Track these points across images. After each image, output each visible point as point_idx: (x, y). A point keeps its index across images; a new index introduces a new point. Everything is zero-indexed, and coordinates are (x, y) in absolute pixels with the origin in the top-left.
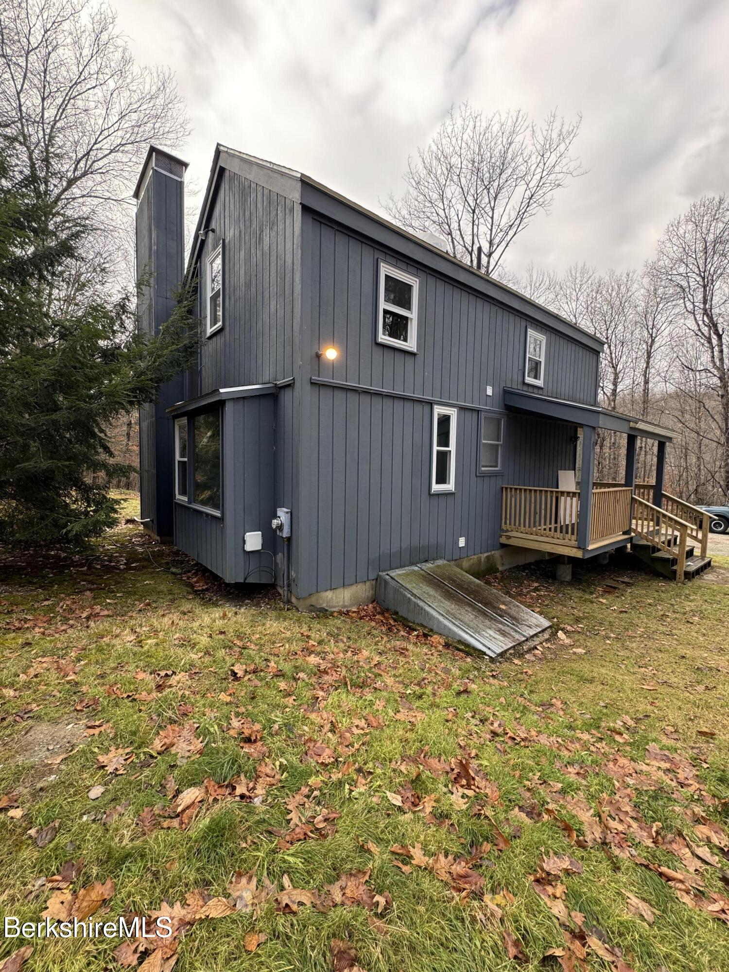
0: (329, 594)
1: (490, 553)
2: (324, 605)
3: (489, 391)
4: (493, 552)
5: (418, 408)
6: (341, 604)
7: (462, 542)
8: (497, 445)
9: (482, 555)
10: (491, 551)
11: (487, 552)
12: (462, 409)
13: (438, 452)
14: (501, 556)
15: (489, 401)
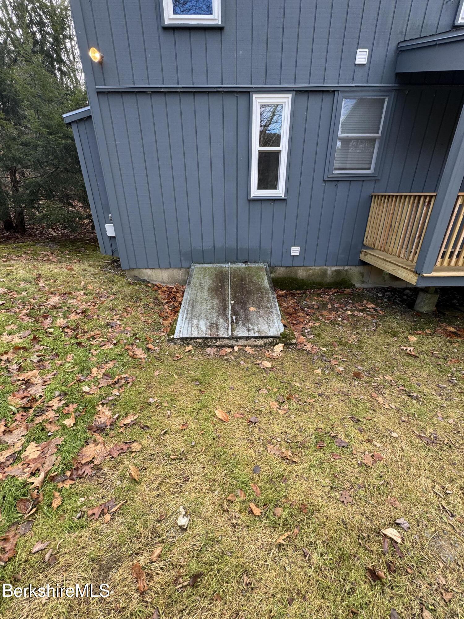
0: (149, 272)
1: (341, 268)
2: (146, 278)
3: (362, 57)
4: (346, 268)
5: (230, 101)
6: (160, 280)
7: (295, 251)
8: (374, 140)
9: (329, 268)
10: (344, 266)
11: (336, 265)
12: (299, 93)
13: (262, 155)
14: (362, 274)
15: (359, 74)
